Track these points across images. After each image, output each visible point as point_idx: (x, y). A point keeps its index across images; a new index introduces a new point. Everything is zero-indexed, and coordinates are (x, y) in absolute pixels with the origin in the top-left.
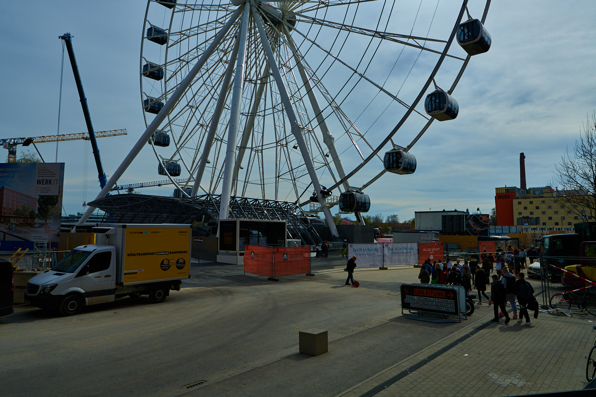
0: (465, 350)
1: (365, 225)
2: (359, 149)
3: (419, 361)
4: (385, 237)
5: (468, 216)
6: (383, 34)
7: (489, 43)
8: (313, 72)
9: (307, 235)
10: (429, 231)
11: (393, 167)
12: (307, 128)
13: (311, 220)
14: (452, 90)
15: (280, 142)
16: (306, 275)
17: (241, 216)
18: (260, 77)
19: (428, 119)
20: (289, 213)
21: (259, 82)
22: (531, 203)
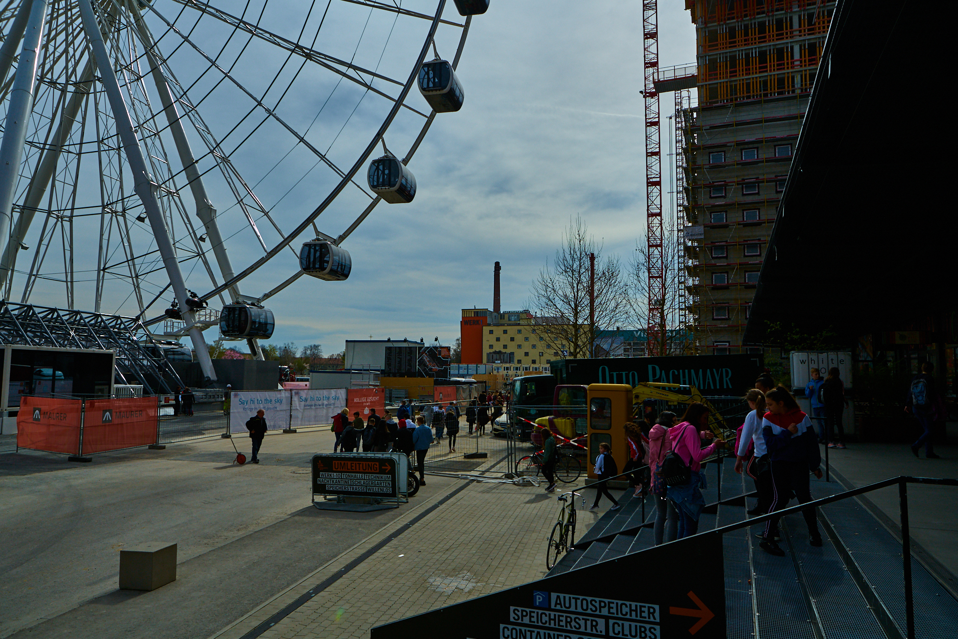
0: (400, 548)
1: (264, 360)
2: (259, 234)
3: (330, 574)
4: (298, 380)
5: (423, 349)
6: (309, 52)
7: (461, 98)
8: (183, 90)
9: (156, 377)
10: (365, 370)
11: (314, 268)
12: (166, 187)
13: (166, 351)
14: (408, 158)
15: (110, 206)
16: (149, 448)
17: (18, 339)
18: (75, 81)
19: (371, 198)
20: (122, 336)
21: (71, 88)
22: (505, 332)
